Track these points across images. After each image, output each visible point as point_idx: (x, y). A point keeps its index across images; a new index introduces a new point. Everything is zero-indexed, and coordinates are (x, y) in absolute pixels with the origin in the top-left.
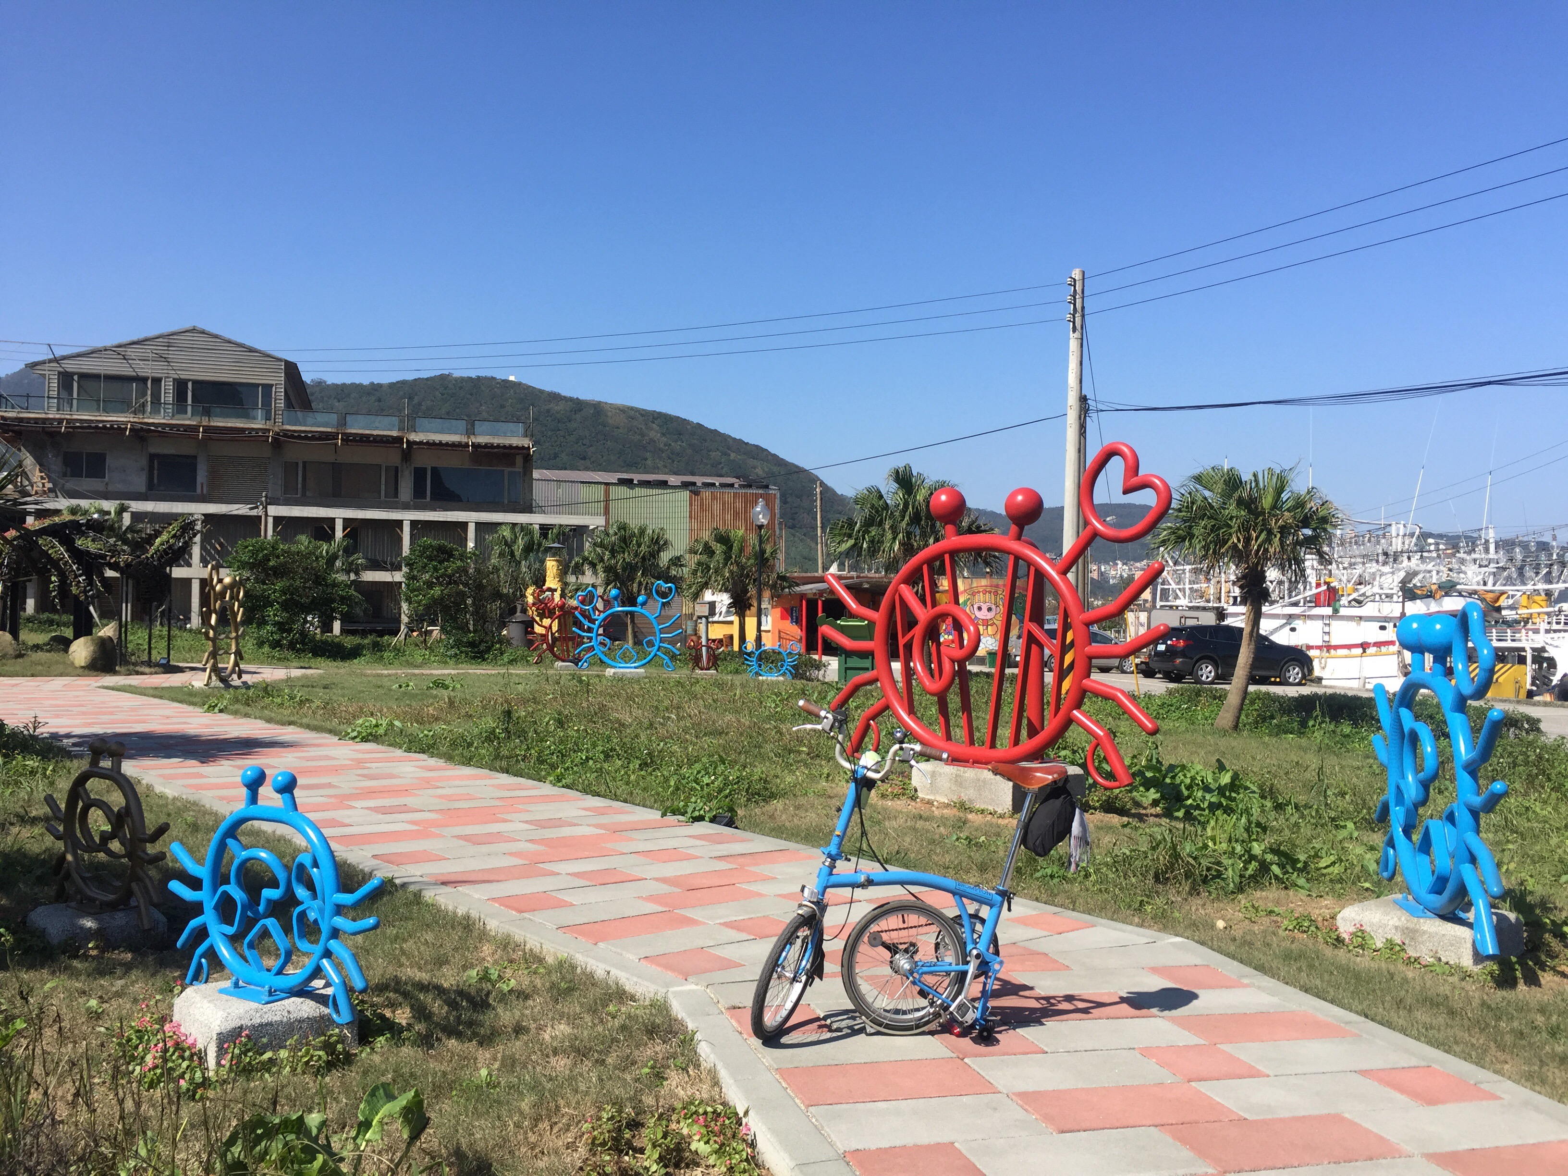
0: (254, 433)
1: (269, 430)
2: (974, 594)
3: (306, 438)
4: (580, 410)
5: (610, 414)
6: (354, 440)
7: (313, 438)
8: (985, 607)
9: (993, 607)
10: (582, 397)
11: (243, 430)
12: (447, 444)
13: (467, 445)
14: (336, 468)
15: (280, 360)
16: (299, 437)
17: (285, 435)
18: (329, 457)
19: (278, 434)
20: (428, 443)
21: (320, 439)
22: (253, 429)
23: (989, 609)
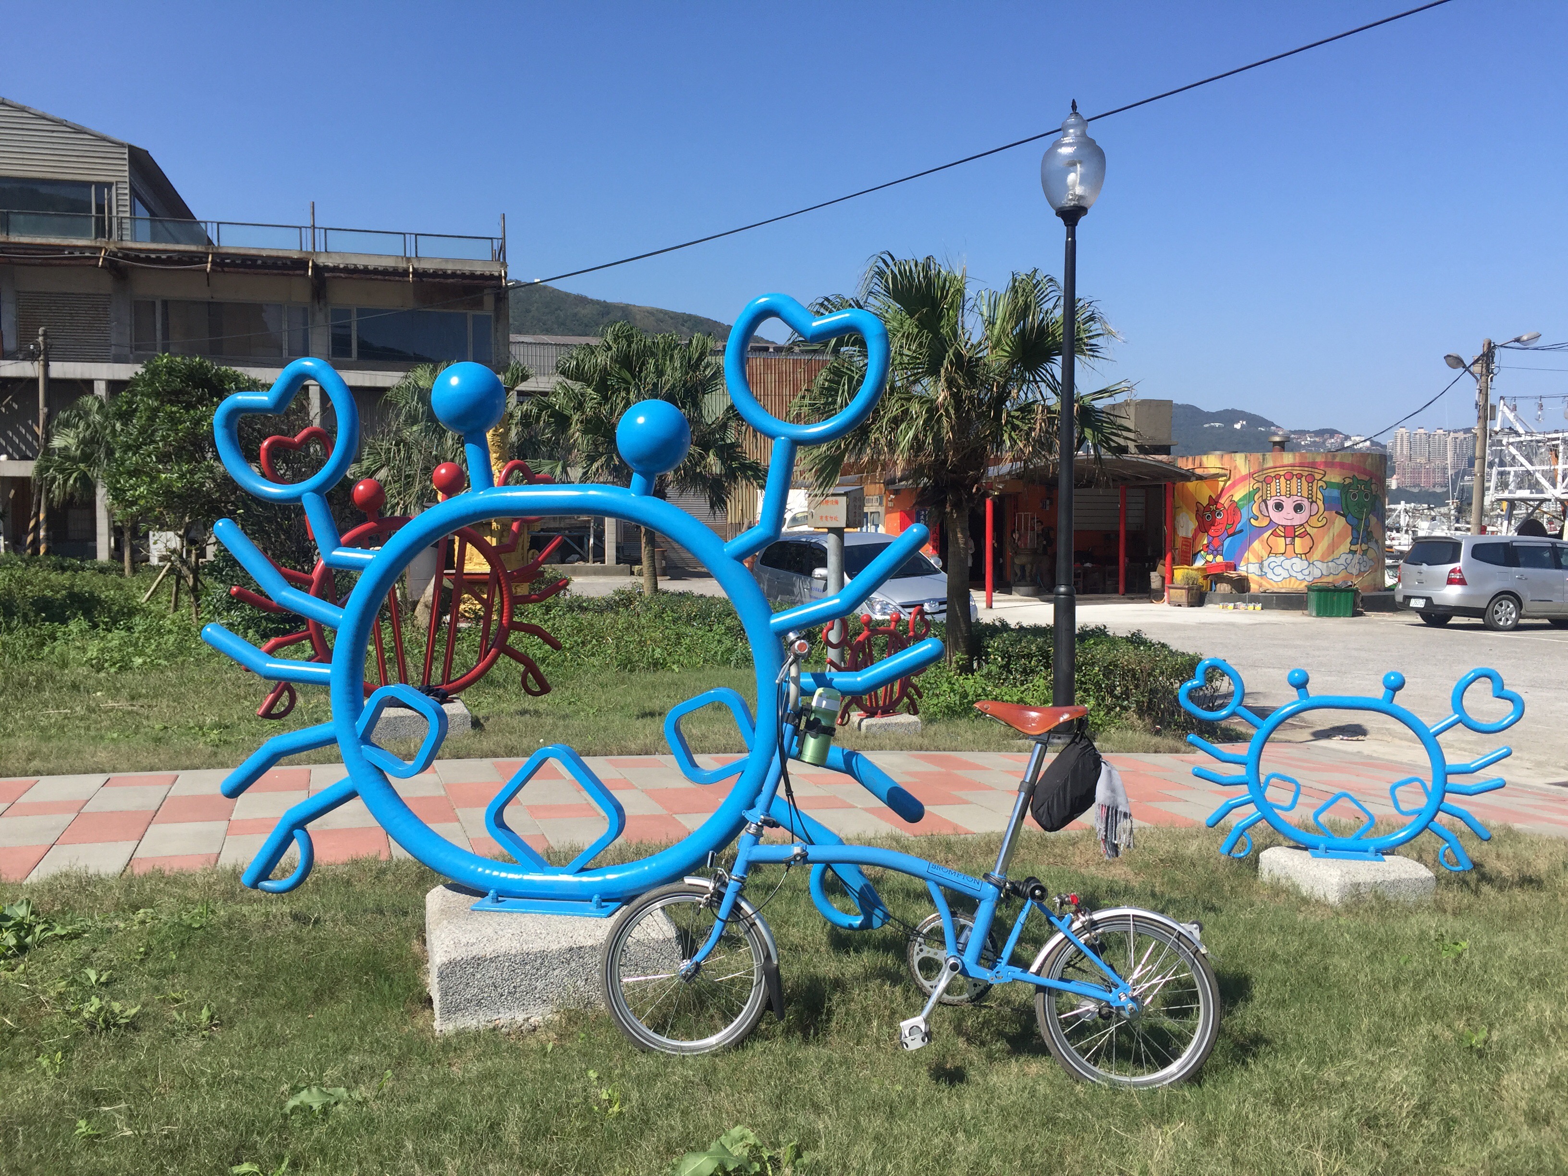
0: (77, 254)
1: (100, 249)
2: (1267, 481)
3: (159, 260)
4: (608, 313)
5: (638, 317)
6: (233, 264)
7: (169, 261)
8: (1289, 504)
9: (1306, 503)
10: (609, 300)
11: (60, 249)
12: (376, 271)
13: (406, 272)
14: (214, 308)
15: (122, 145)
16: (148, 260)
17: (126, 257)
18: (200, 292)
19: (115, 255)
20: (346, 269)
21: (180, 262)
22: (76, 247)
23: (1298, 508)
